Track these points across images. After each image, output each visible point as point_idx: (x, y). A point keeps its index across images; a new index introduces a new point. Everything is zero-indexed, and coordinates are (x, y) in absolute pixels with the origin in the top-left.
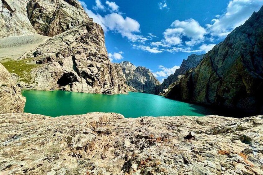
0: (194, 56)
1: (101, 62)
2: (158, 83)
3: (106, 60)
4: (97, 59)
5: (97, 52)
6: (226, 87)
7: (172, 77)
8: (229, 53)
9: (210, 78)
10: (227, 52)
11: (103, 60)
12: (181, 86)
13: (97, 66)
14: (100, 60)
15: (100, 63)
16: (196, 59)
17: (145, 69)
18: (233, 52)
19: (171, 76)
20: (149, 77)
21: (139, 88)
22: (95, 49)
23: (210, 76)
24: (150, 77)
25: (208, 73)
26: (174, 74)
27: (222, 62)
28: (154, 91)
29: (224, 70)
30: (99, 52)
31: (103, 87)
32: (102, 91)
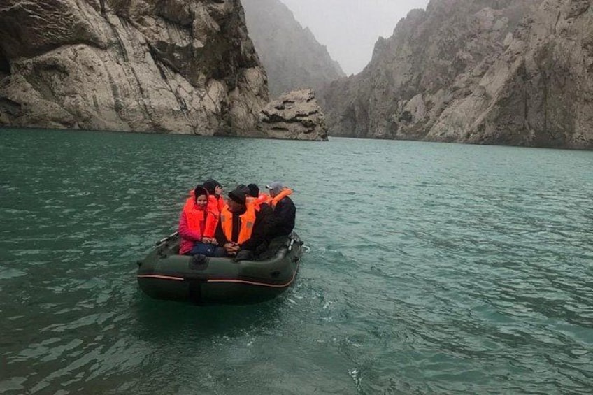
7: (421, 27)
19: (415, 17)
31: (238, 86)
32: (248, 113)
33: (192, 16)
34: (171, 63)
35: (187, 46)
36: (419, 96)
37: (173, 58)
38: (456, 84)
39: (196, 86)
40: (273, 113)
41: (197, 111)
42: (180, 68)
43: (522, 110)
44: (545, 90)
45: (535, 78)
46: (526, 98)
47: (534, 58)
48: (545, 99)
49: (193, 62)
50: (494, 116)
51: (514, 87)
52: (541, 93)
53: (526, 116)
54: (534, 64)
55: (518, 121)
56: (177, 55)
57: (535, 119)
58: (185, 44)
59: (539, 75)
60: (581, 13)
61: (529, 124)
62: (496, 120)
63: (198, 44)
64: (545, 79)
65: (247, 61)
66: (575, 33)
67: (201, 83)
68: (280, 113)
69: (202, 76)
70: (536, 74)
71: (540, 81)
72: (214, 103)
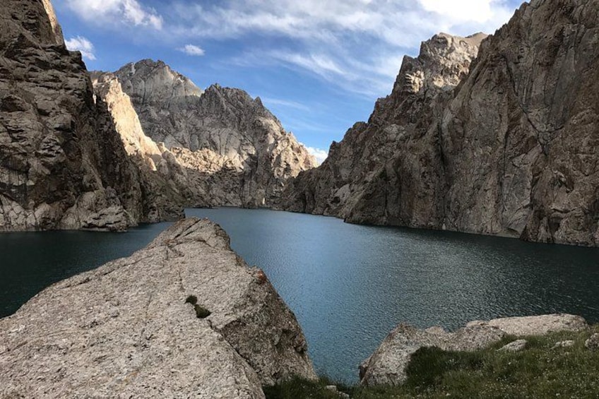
0: (446, 42)
1: (50, 84)
2: (307, 162)
3: (75, 71)
4: (33, 70)
5: (28, 34)
6: (562, 169)
7: (362, 134)
8: (565, 41)
9: (507, 135)
10: (560, 35)
11: (61, 74)
12: (403, 171)
13: (35, 105)
14: (43, 75)
15: (49, 88)
16: (453, 55)
17: (242, 100)
18: (579, 35)
19: (359, 127)
20: (266, 138)
21: (225, 189)
22: (14, 17)
23: (506, 130)
24: (270, 136)
25: (500, 116)
26: (370, 120)
27: (543, 75)
28: (292, 198)
29: (552, 103)
30: (37, 34)
31: (77, 204)
32: (76, 222)
33: (29, 166)
34: (9, 195)
35: (22, 185)
36: (348, 185)
37: (11, 192)
38: (366, 179)
39: (25, 208)
40: (90, 222)
41: (19, 225)
42: (15, 198)
43: (383, 203)
44: (400, 189)
45: (393, 180)
46: (386, 194)
47: (393, 167)
48: (399, 194)
49: (26, 194)
50: (361, 205)
51: (376, 186)
52: (397, 190)
53: (386, 206)
54: (393, 170)
55: (379, 210)
56: (13, 190)
57: (392, 209)
58: (20, 183)
59: (396, 178)
60: (421, 137)
61: (388, 212)
62: (362, 209)
63: (31, 183)
64: (399, 181)
65: (87, 188)
66: (417, 149)
67: (31, 207)
68: (95, 222)
69: (32, 202)
70: (393, 177)
71: (397, 182)
72: (36, 219)
